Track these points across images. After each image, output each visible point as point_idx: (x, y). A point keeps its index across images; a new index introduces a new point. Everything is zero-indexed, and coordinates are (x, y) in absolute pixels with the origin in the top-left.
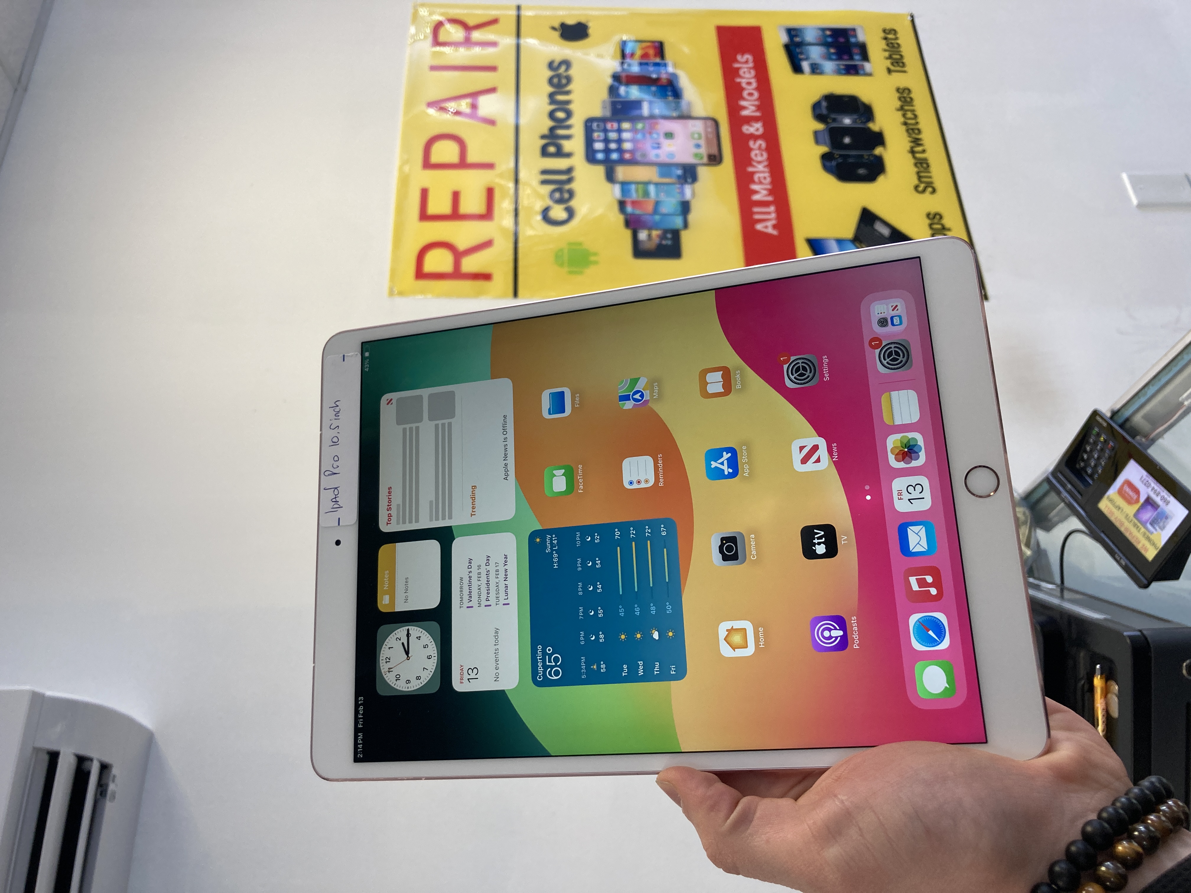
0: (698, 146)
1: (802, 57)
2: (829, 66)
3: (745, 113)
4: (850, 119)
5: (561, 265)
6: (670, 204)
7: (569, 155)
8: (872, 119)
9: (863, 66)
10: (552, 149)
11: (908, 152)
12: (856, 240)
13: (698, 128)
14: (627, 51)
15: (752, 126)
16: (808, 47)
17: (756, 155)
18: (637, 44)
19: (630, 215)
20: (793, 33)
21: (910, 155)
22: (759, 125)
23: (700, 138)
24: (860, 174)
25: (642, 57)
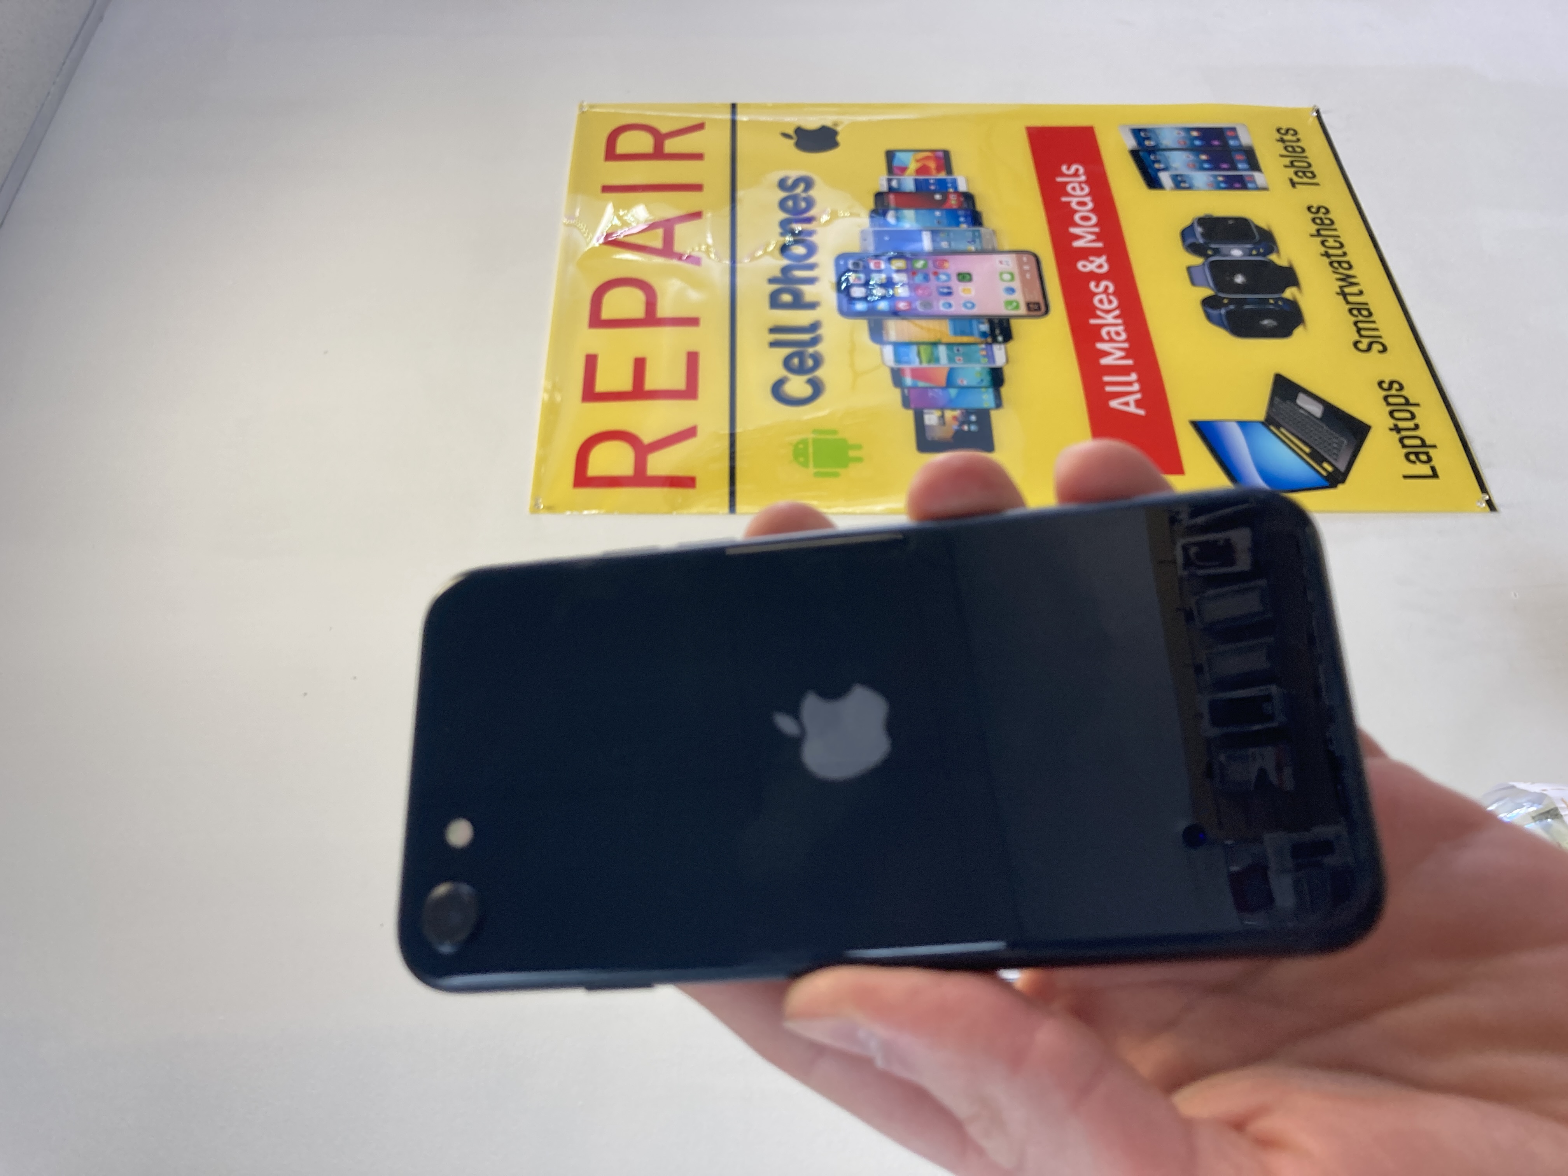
0: (1011, 290)
1: (1159, 166)
2: (1201, 178)
3: (1077, 244)
5: (805, 465)
6: (973, 373)
9: (1251, 177)
10: (787, 298)
11: (1338, 294)
12: (1270, 421)
13: (1008, 265)
14: (896, 163)
15: (1092, 262)
16: (1167, 153)
17: (1101, 301)
18: (911, 154)
19: (909, 388)
20: (1142, 134)
21: (1341, 297)
22: (1102, 260)
23: (1013, 279)
24: (1265, 326)
25: (919, 171)
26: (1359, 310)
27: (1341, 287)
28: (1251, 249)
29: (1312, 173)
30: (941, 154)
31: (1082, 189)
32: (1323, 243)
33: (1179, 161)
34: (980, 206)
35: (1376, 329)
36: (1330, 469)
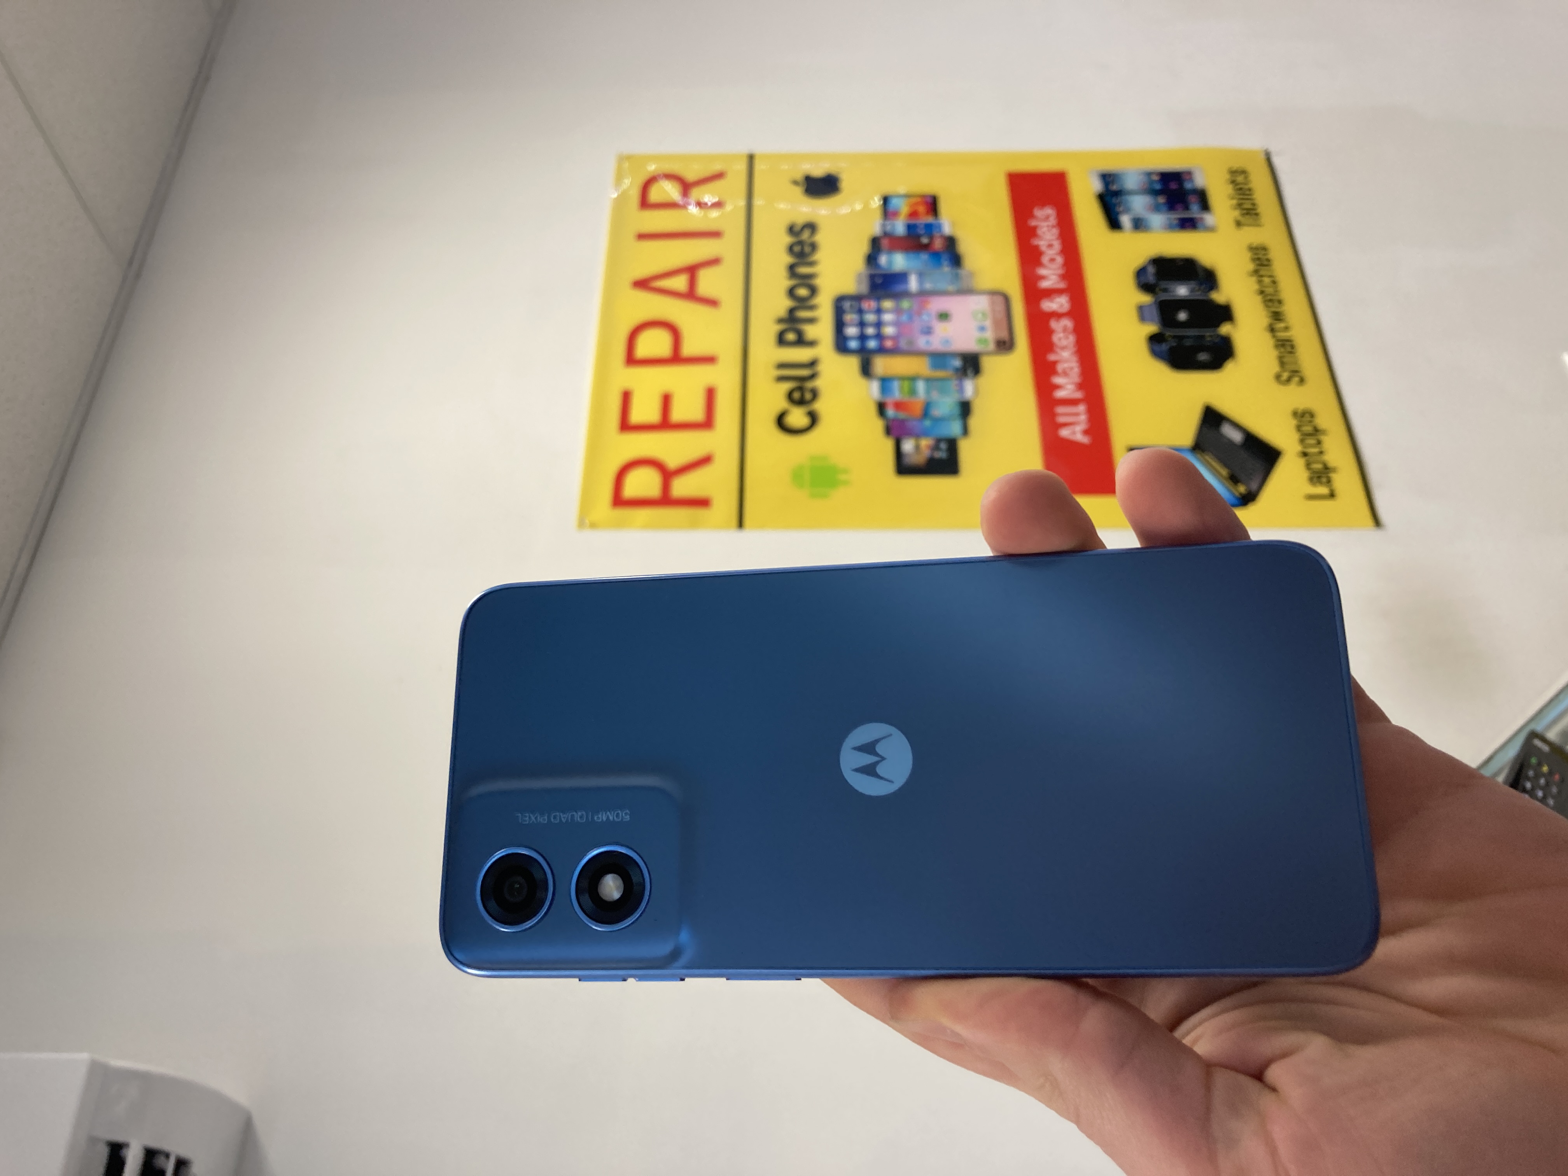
0: (982, 329)
1: (1121, 209)
2: (1157, 220)
3: (1045, 284)
4: (1187, 288)
5: (801, 485)
6: (945, 405)
7: (812, 344)
8: (1215, 287)
9: (1202, 219)
10: (791, 336)
11: (1266, 330)
12: (1197, 447)
13: (982, 305)
14: (890, 208)
15: (1054, 301)
16: (1129, 197)
17: (1059, 338)
18: (903, 200)
19: (891, 419)
20: (1109, 179)
21: (1269, 334)
22: (1064, 299)
23: (985, 318)
24: (1199, 359)
25: (909, 216)
26: (1283, 346)
27: (1271, 324)
28: (1194, 288)
29: (1257, 213)
30: (929, 200)
31: (1051, 232)
32: (1260, 282)
33: (1139, 204)
34: (961, 249)
35: (1297, 363)
36: (1243, 489)
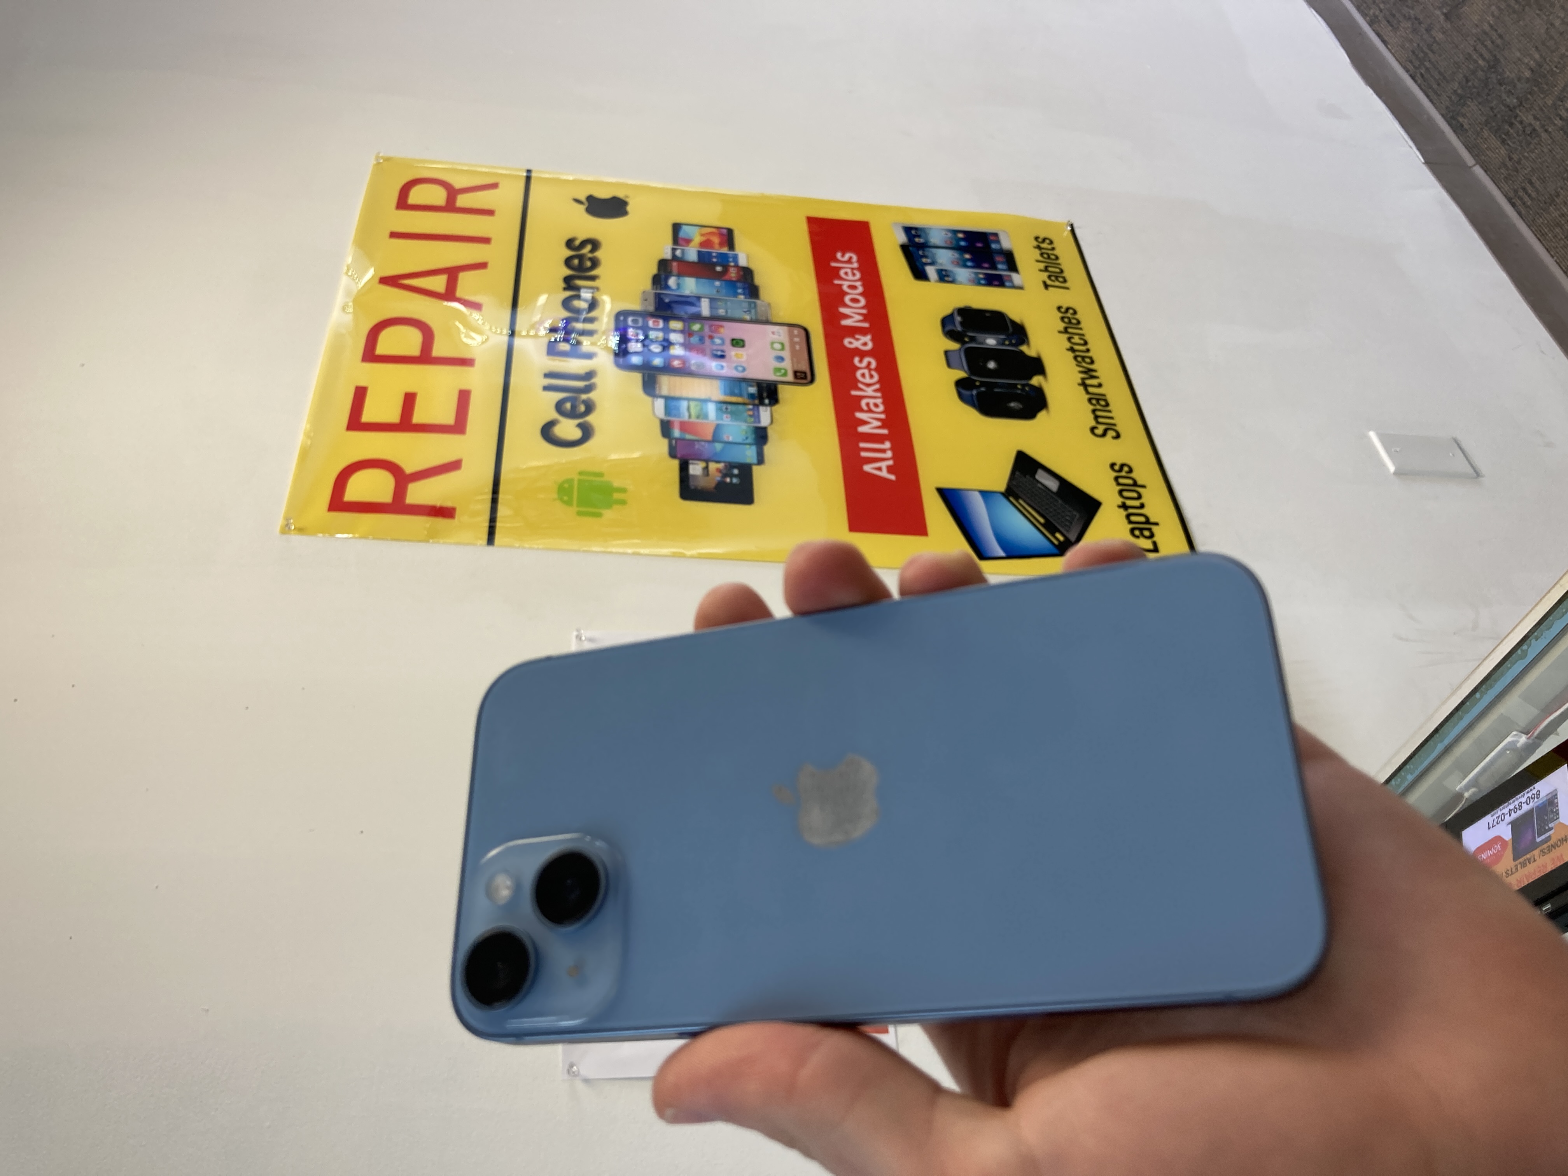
0: (781, 359)
1: (926, 260)
2: (963, 274)
3: (847, 322)
4: (994, 338)
5: (569, 503)
6: (737, 430)
7: (589, 356)
8: (1026, 340)
9: (1009, 277)
10: (565, 347)
11: (1079, 384)
12: (1010, 493)
13: (780, 336)
14: (682, 234)
15: (857, 340)
16: (934, 250)
17: (863, 375)
18: (696, 229)
19: (677, 439)
20: (913, 232)
21: (1082, 388)
22: (867, 338)
23: (783, 349)
24: (1011, 408)
25: (702, 244)
26: (1098, 400)
27: (1083, 379)
28: (1004, 340)
29: (1064, 278)
30: (725, 231)
31: (854, 274)
32: (1069, 339)
33: (945, 258)
34: (758, 281)
35: (1112, 418)
36: (1061, 538)
